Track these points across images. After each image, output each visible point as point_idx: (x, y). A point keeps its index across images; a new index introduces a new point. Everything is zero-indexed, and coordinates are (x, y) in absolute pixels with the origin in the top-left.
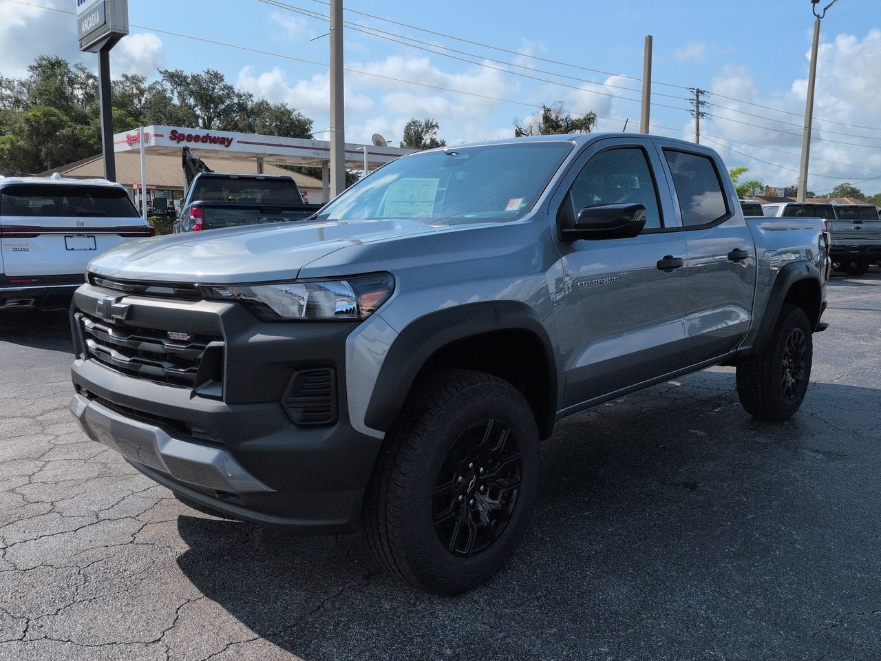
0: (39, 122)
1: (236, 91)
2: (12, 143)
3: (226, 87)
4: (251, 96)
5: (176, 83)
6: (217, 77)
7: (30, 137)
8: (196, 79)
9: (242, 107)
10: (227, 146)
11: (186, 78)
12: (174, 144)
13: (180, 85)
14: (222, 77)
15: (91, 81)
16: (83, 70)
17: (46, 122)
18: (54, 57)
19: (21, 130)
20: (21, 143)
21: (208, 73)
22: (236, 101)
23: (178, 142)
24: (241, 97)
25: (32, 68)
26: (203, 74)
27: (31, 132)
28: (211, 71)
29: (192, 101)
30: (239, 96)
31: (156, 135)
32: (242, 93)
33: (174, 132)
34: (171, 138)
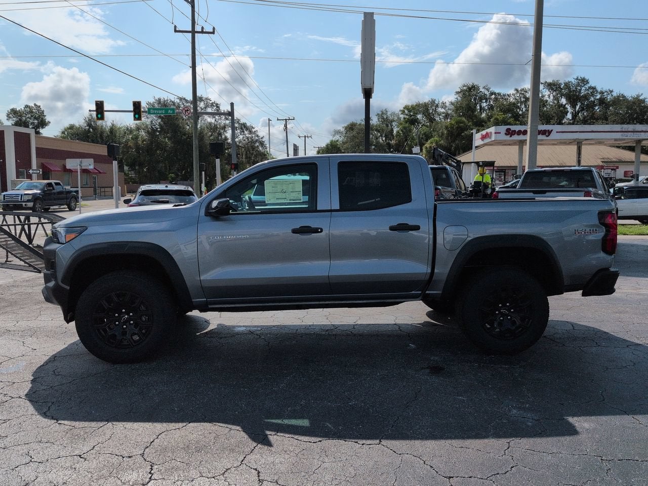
0: (453, 127)
1: (599, 90)
2: (437, 143)
3: (590, 88)
4: (612, 91)
5: (552, 89)
6: (584, 81)
7: (447, 139)
8: (567, 85)
9: (602, 101)
10: (547, 136)
11: (559, 85)
12: (508, 138)
13: (555, 91)
14: (587, 81)
15: (493, 96)
16: (488, 90)
17: (457, 128)
18: (471, 84)
19: (443, 134)
20: (442, 142)
21: (577, 79)
22: (598, 97)
23: (511, 136)
24: (603, 93)
25: (457, 93)
26: (573, 81)
27: (448, 134)
28: (579, 78)
29: (563, 101)
30: (602, 93)
31: (495, 133)
32: (604, 91)
33: (508, 130)
34: (506, 134)
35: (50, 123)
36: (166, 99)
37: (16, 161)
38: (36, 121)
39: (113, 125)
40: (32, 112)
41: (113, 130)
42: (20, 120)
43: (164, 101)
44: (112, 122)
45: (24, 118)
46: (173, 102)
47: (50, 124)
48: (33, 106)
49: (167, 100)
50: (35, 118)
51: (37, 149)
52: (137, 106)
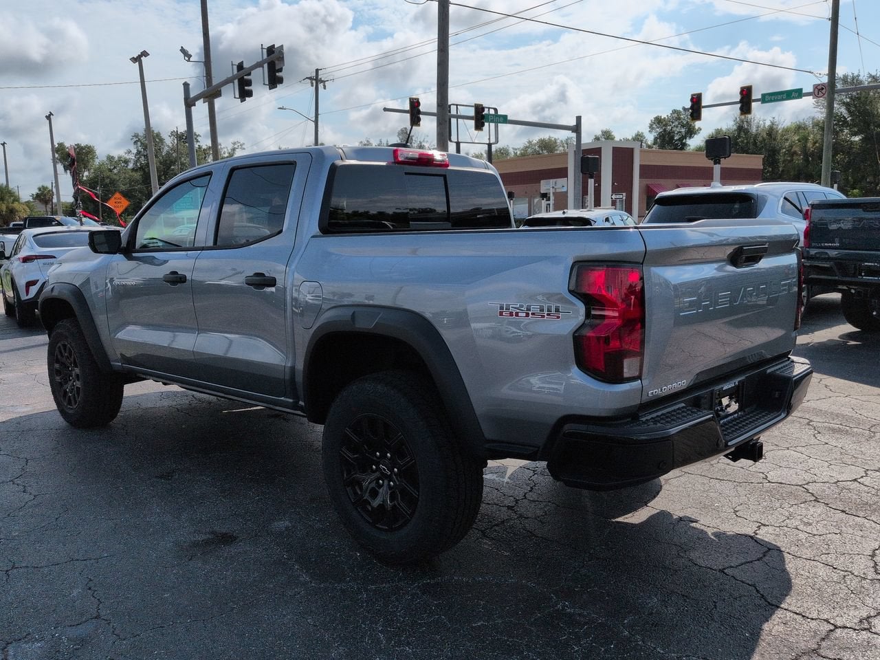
35: (701, 129)
36: (856, 74)
37: (613, 184)
38: (683, 130)
39: (773, 123)
40: (679, 119)
41: (771, 132)
42: (665, 130)
43: (853, 78)
44: (771, 119)
45: (669, 128)
46: (873, 77)
47: (701, 132)
48: (681, 110)
49: (858, 76)
50: (683, 126)
51: (642, 167)
52: (746, 93)
